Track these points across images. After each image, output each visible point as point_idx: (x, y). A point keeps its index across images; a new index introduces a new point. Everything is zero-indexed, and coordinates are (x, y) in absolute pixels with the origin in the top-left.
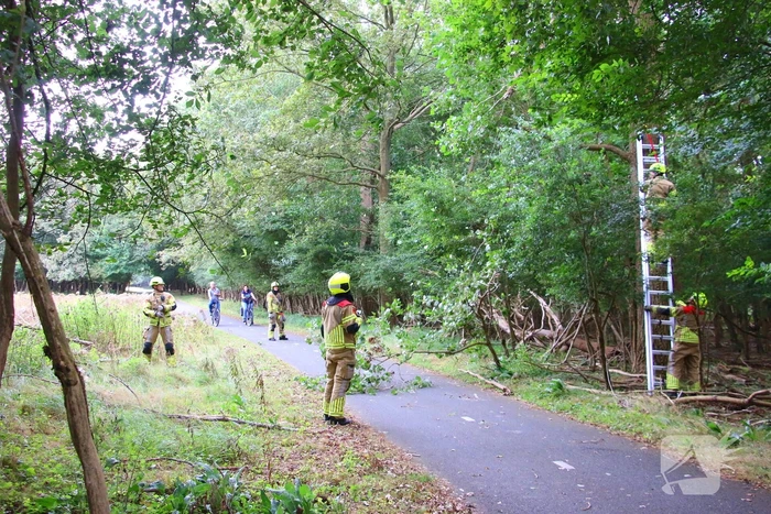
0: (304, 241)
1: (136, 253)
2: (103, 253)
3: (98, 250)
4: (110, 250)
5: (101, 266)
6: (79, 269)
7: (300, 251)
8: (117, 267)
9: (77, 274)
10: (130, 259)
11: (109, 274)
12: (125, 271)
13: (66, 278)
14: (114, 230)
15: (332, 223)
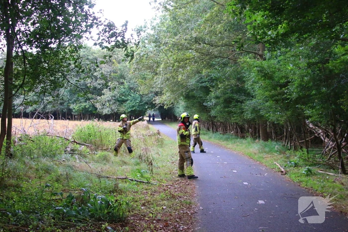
0: (218, 93)
1: (144, 99)
2: (126, 99)
3: (123, 97)
4: (129, 98)
5: (125, 106)
6: (113, 108)
7: (217, 98)
8: (133, 106)
9: (112, 110)
10: (140, 102)
11: (129, 110)
12: (138, 109)
13: (107, 112)
14: (132, 86)
15: (233, 82)
